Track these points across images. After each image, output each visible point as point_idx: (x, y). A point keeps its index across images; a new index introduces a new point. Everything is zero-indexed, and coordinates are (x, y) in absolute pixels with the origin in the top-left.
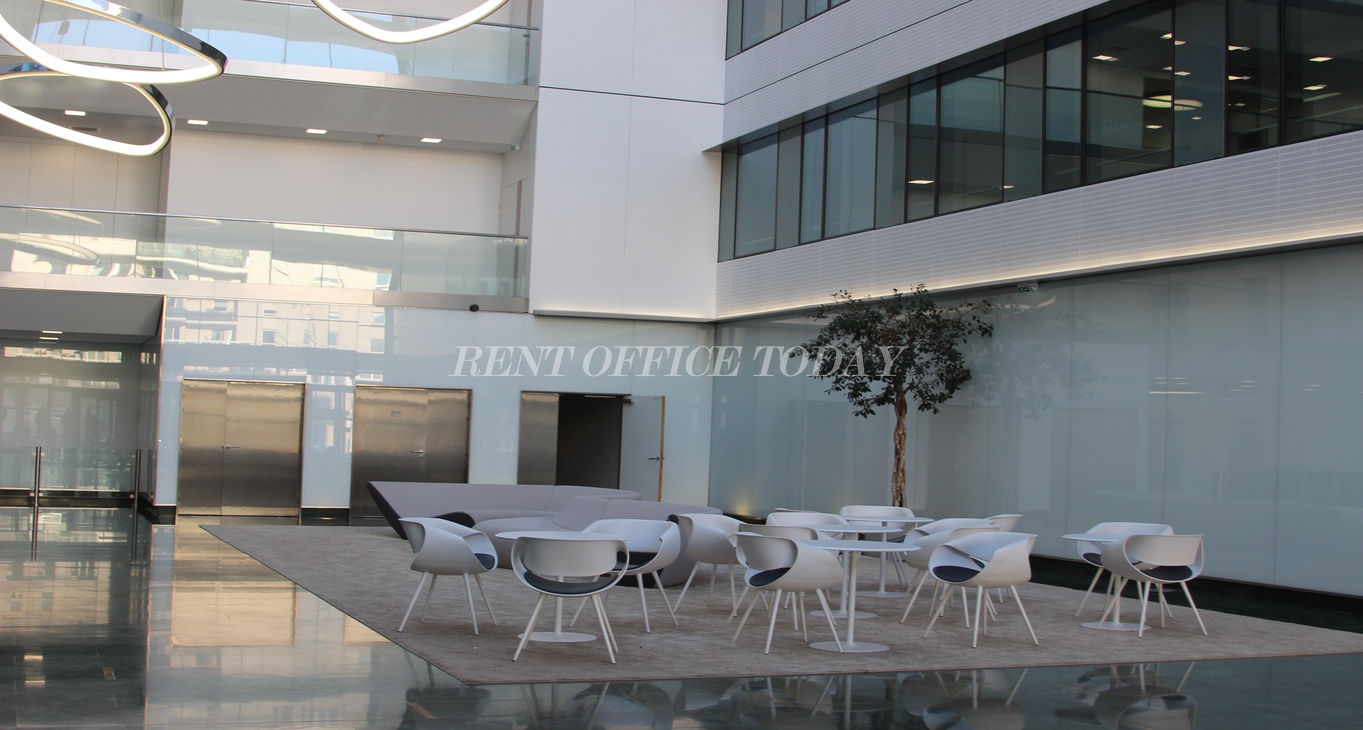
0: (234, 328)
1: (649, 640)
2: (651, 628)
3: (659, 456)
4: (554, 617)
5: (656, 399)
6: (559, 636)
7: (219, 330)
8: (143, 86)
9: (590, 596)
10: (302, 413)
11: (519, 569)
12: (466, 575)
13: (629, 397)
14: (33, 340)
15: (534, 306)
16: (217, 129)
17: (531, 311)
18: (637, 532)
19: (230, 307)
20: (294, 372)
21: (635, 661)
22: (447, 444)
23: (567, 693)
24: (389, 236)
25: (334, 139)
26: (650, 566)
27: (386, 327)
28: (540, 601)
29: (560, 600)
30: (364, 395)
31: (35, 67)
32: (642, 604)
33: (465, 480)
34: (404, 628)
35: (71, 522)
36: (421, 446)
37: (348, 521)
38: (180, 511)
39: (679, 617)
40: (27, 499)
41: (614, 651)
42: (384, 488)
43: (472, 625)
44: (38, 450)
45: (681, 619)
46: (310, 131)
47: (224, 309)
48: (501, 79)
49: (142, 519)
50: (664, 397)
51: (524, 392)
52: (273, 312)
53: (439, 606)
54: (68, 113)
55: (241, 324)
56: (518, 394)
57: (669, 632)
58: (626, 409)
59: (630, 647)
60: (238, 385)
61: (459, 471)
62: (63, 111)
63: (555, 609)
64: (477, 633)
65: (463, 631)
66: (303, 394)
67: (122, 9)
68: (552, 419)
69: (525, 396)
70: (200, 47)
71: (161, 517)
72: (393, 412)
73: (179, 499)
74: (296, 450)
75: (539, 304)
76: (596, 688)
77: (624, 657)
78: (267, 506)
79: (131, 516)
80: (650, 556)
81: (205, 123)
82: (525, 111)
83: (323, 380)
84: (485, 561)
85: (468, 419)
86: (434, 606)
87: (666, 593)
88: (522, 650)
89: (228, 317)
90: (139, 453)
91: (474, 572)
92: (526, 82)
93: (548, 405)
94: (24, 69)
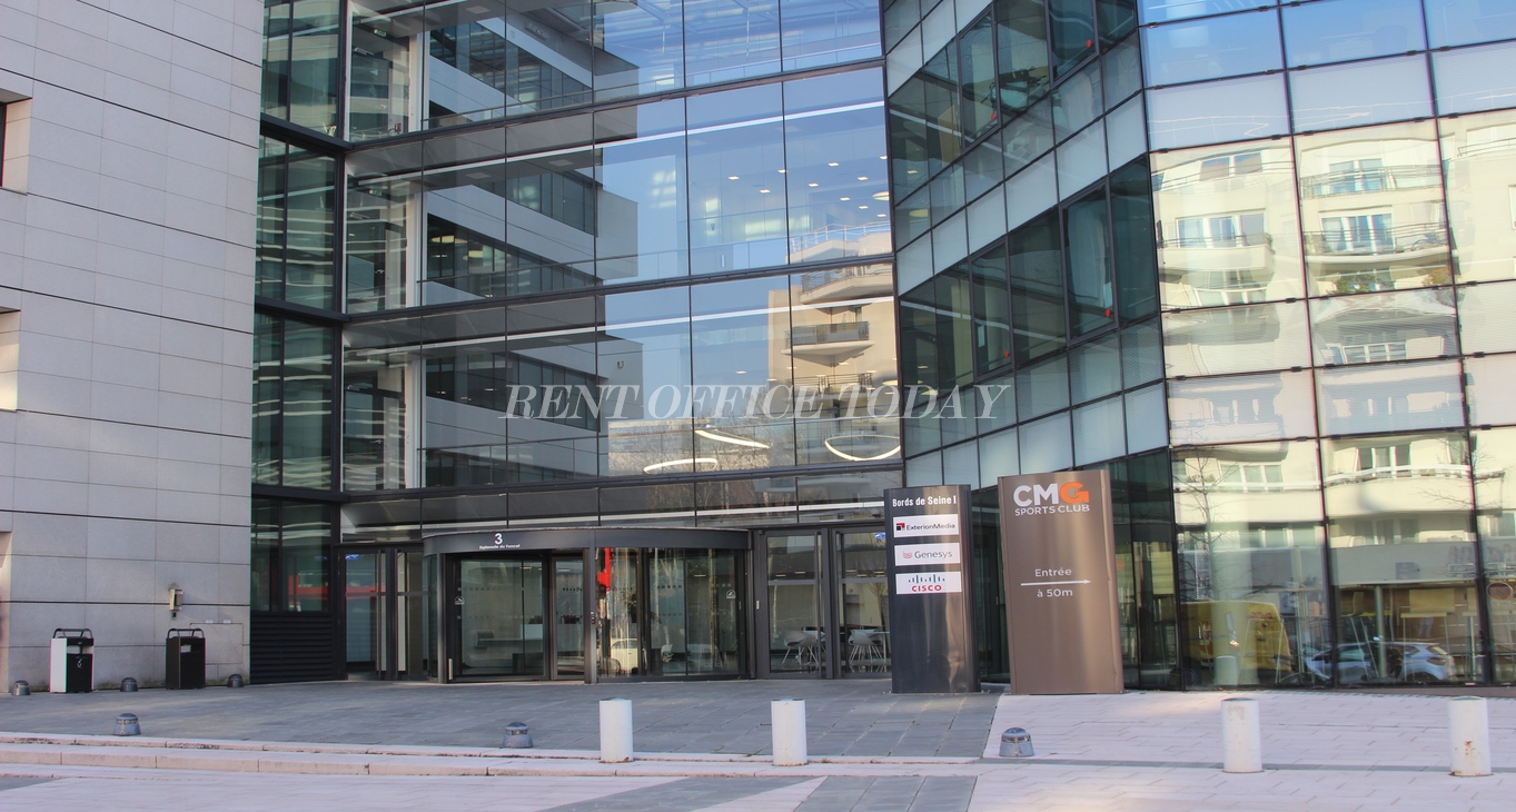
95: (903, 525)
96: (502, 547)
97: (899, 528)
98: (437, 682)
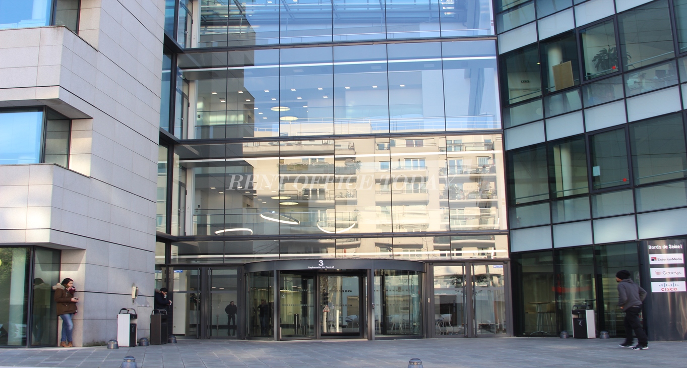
95: (655, 258)
96: (323, 267)
97: (653, 260)
98: (273, 340)
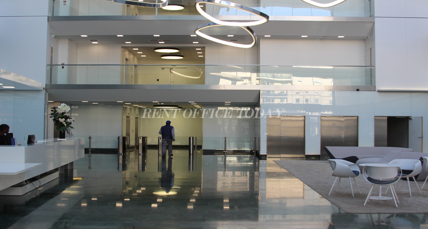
0: (287, 98)
1: (411, 199)
2: (412, 195)
3: (421, 136)
4: (379, 191)
5: (419, 117)
6: (381, 198)
7: (282, 99)
8: (245, 27)
9: (389, 185)
10: (304, 125)
11: (365, 176)
12: (350, 177)
13: (411, 117)
14: (222, 105)
15: (377, 89)
16: (273, 38)
17: (376, 90)
18: (405, 163)
19: (285, 92)
20: (302, 112)
21: (405, 206)
22: (351, 133)
23: (383, 217)
24: (332, 67)
25: (310, 38)
26: (412, 175)
27: (333, 96)
28: (372, 187)
29: (381, 186)
30: (324, 118)
31: (214, 24)
32: (409, 187)
33: (357, 146)
34: (330, 194)
35: (239, 159)
36: (343, 134)
37: (320, 159)
38: (268, 156)
39: (423, 191)
40: (224, 153)
41: (397, 203)
42: (329, 148)
43: (352, 193)
44: (226, 138)
45: (423, 192)
46: (302, 36)
47: (284, 93)
48: (363, 16)
49: (257, 159)
50: (422, 117)
51: (375, 116)
52: (299, 93)
53: (343, 187)
54: (228, 36)
55: (288, 97)
56: (373, 117)
57: (418, 197)
58: (410, 121)
59: (404, 202)
60: (284, 116)
61: (355, 143)
62: (227, 36)
63: (379, 189)
64: (353, 196)
65: (349, 195)
66: (305, 119)
67: (235, 4)
68: (385, 124)
69: (376, 118)
70: (260, 14)
71: (263, 158)
72: (333, 124)
73: (267, 152)
74: (303, 137)
75: (379, 87)
76: (392, 215)
77: (401, 206)
78: (294, 154)
79: (254, 158)
80: (411, 171)
81: (270, 36)
82: (370, 25)
83: (314, 114)
84: (356, 173)
85: (358, 126)
86: (341, 187)
87: (417, 183)
88: (367, 202)
89: (285, 95)
90: (255, 138)
91: (353, 177)
92: (370, 16)
93: (384, 120)
94: (211, 24)
